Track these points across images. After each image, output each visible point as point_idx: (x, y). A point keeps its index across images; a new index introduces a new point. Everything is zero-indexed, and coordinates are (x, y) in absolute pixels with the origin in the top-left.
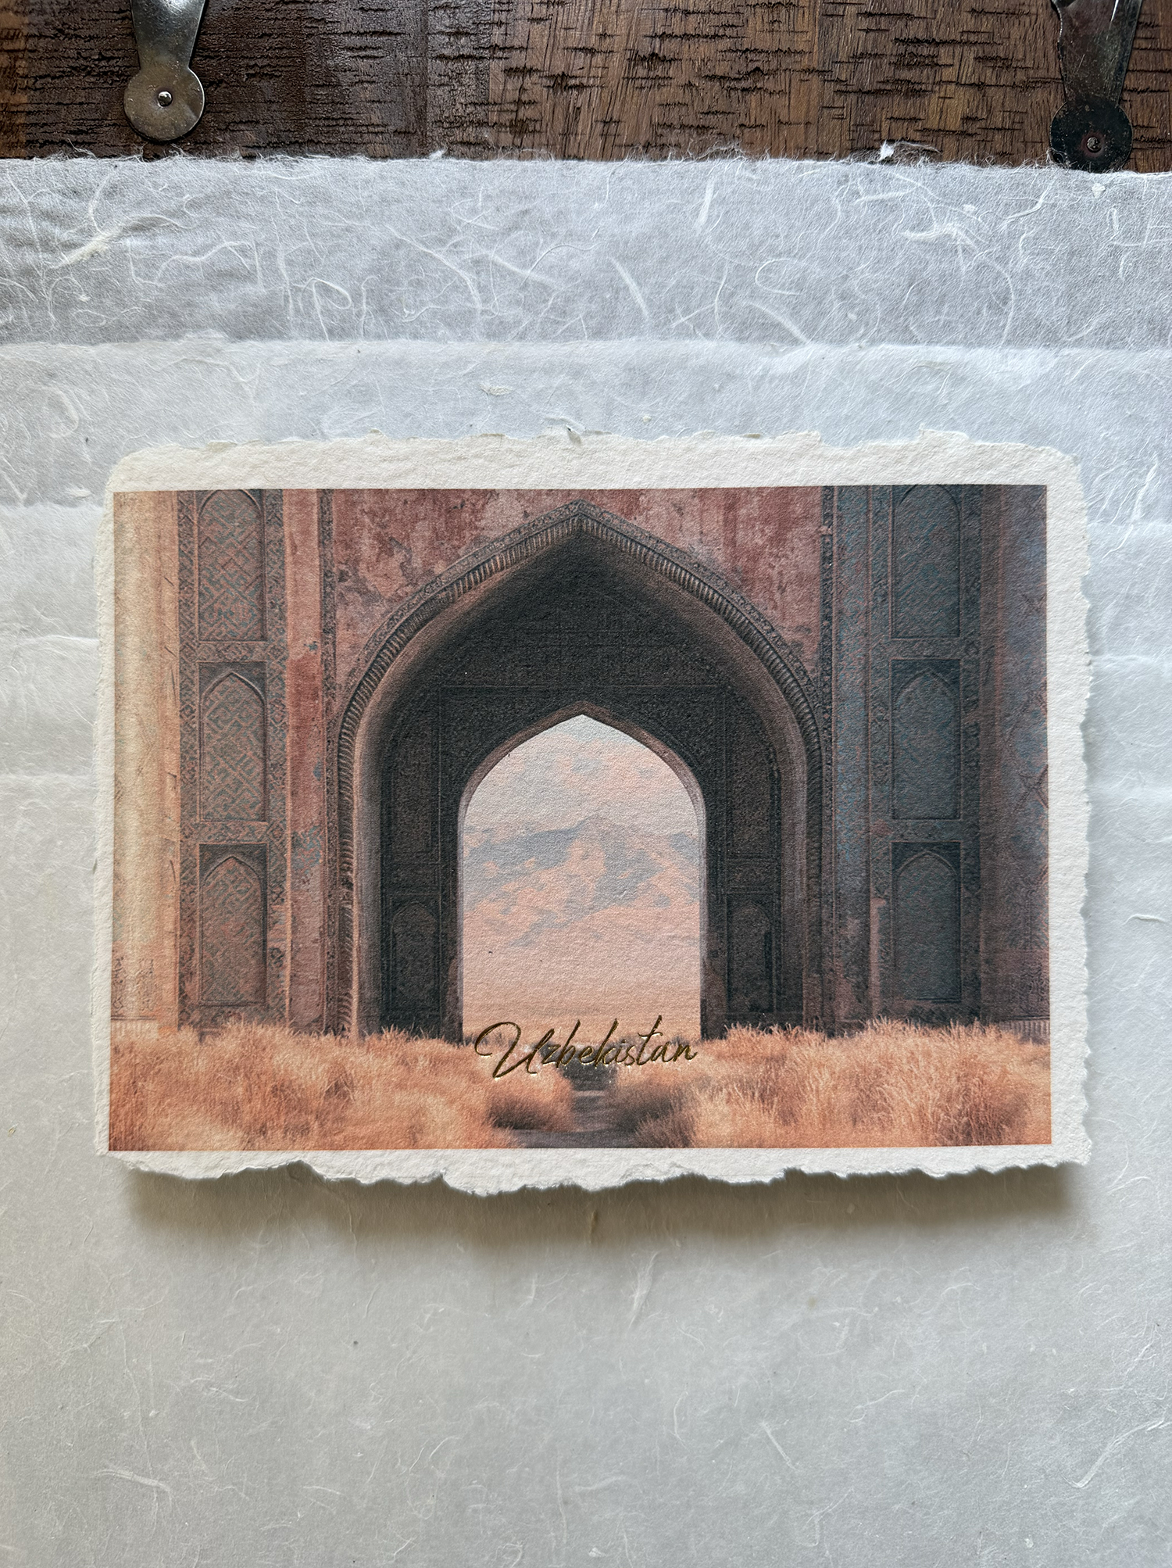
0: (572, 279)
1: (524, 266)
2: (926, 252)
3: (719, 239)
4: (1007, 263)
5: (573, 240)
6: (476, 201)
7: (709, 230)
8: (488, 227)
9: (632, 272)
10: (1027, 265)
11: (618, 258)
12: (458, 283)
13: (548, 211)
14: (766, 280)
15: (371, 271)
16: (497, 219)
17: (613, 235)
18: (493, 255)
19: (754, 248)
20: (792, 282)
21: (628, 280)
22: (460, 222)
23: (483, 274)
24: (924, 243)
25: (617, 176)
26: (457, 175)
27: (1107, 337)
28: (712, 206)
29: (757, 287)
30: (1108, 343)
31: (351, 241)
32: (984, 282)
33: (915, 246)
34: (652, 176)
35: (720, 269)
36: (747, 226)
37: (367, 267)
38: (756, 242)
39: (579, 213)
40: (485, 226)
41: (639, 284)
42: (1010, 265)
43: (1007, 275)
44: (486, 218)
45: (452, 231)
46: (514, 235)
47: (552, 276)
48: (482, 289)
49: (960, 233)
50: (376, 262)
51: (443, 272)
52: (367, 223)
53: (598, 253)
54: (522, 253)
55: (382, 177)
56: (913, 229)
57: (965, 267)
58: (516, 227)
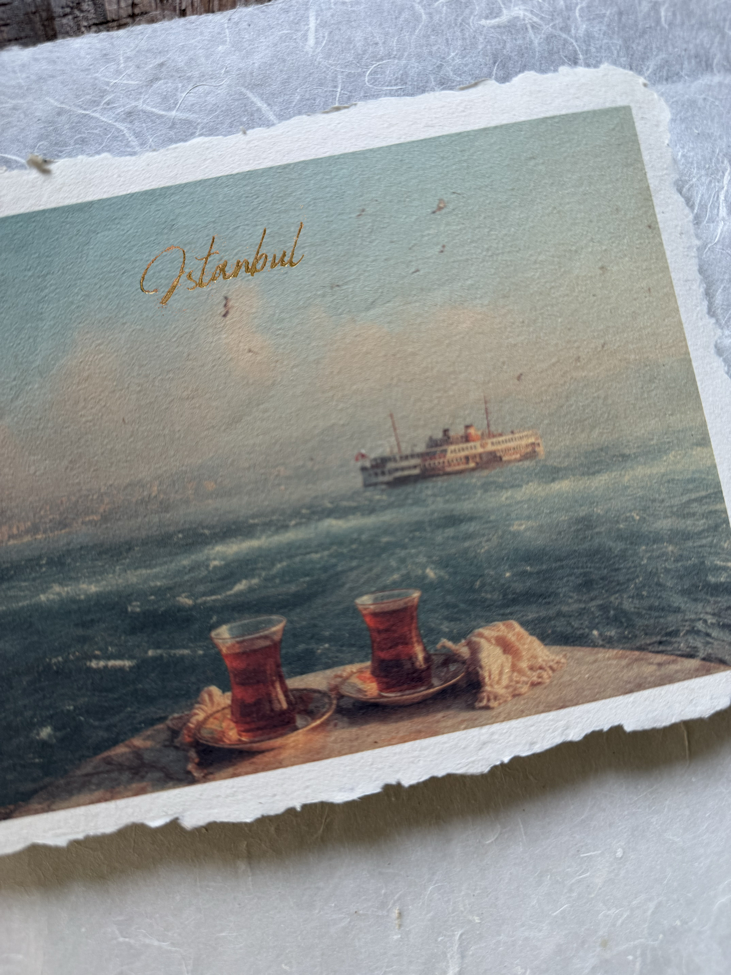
0: (211, 111)
1: (170, 109)
2: (501, 34)
3: (328, 56)
4: (570, 31)
5: (206, 80)
6: (119, 64)
7: (319, 50)
8: (133, 82)
9: (261, 96)
10: (586, 30)
11: (247, 87)
12: (116, 134)
13: (181, 61)
14: (374, 81)
15: (41, 138)
16: (139, 75)
17: (240, 69)
18: (140, 105)
19: (359, 57)
20: (397, 79)
21: (260, 103)
22: (108, 84)
23: (137, 123)
24: (499, 27)
25: (233, 21)
26: (98, 46)
27: (665, 74)
28: (317, 31)
29: (369, 88)
30: (667, 80)
31: (19, 117)
32: (555, 49)
33: (493, 30)
34: (262, 15)
35: (334, 80)
36: (350, 41)
37: (35, 135)
38: (360, 52)
39: (207, 57)
40: (130, 82)
41: (269, 105)
42: (573, 31)
43: (573, 41)
44: (129, 75)
45: (104, 93)
46: (155, 86)
47: (194, 112)
48: (137, 135)
49: (526, 14)
50: (43, 131)
51: (101, 127)
52: (30, 99)
53: (229, 86)
54: (165, 99)
55: (36, 60)
56: (487, 18)
57: (537, 40)
58: (157, 79)
